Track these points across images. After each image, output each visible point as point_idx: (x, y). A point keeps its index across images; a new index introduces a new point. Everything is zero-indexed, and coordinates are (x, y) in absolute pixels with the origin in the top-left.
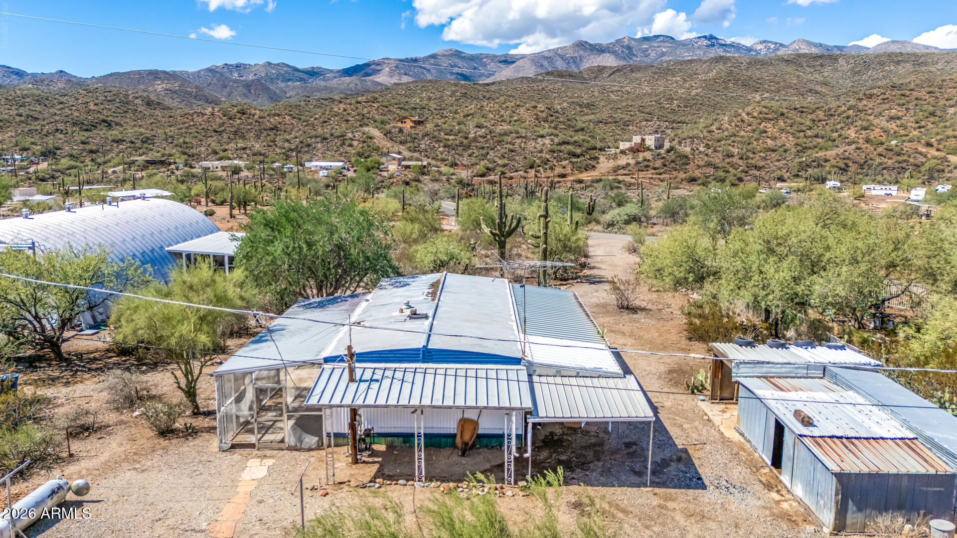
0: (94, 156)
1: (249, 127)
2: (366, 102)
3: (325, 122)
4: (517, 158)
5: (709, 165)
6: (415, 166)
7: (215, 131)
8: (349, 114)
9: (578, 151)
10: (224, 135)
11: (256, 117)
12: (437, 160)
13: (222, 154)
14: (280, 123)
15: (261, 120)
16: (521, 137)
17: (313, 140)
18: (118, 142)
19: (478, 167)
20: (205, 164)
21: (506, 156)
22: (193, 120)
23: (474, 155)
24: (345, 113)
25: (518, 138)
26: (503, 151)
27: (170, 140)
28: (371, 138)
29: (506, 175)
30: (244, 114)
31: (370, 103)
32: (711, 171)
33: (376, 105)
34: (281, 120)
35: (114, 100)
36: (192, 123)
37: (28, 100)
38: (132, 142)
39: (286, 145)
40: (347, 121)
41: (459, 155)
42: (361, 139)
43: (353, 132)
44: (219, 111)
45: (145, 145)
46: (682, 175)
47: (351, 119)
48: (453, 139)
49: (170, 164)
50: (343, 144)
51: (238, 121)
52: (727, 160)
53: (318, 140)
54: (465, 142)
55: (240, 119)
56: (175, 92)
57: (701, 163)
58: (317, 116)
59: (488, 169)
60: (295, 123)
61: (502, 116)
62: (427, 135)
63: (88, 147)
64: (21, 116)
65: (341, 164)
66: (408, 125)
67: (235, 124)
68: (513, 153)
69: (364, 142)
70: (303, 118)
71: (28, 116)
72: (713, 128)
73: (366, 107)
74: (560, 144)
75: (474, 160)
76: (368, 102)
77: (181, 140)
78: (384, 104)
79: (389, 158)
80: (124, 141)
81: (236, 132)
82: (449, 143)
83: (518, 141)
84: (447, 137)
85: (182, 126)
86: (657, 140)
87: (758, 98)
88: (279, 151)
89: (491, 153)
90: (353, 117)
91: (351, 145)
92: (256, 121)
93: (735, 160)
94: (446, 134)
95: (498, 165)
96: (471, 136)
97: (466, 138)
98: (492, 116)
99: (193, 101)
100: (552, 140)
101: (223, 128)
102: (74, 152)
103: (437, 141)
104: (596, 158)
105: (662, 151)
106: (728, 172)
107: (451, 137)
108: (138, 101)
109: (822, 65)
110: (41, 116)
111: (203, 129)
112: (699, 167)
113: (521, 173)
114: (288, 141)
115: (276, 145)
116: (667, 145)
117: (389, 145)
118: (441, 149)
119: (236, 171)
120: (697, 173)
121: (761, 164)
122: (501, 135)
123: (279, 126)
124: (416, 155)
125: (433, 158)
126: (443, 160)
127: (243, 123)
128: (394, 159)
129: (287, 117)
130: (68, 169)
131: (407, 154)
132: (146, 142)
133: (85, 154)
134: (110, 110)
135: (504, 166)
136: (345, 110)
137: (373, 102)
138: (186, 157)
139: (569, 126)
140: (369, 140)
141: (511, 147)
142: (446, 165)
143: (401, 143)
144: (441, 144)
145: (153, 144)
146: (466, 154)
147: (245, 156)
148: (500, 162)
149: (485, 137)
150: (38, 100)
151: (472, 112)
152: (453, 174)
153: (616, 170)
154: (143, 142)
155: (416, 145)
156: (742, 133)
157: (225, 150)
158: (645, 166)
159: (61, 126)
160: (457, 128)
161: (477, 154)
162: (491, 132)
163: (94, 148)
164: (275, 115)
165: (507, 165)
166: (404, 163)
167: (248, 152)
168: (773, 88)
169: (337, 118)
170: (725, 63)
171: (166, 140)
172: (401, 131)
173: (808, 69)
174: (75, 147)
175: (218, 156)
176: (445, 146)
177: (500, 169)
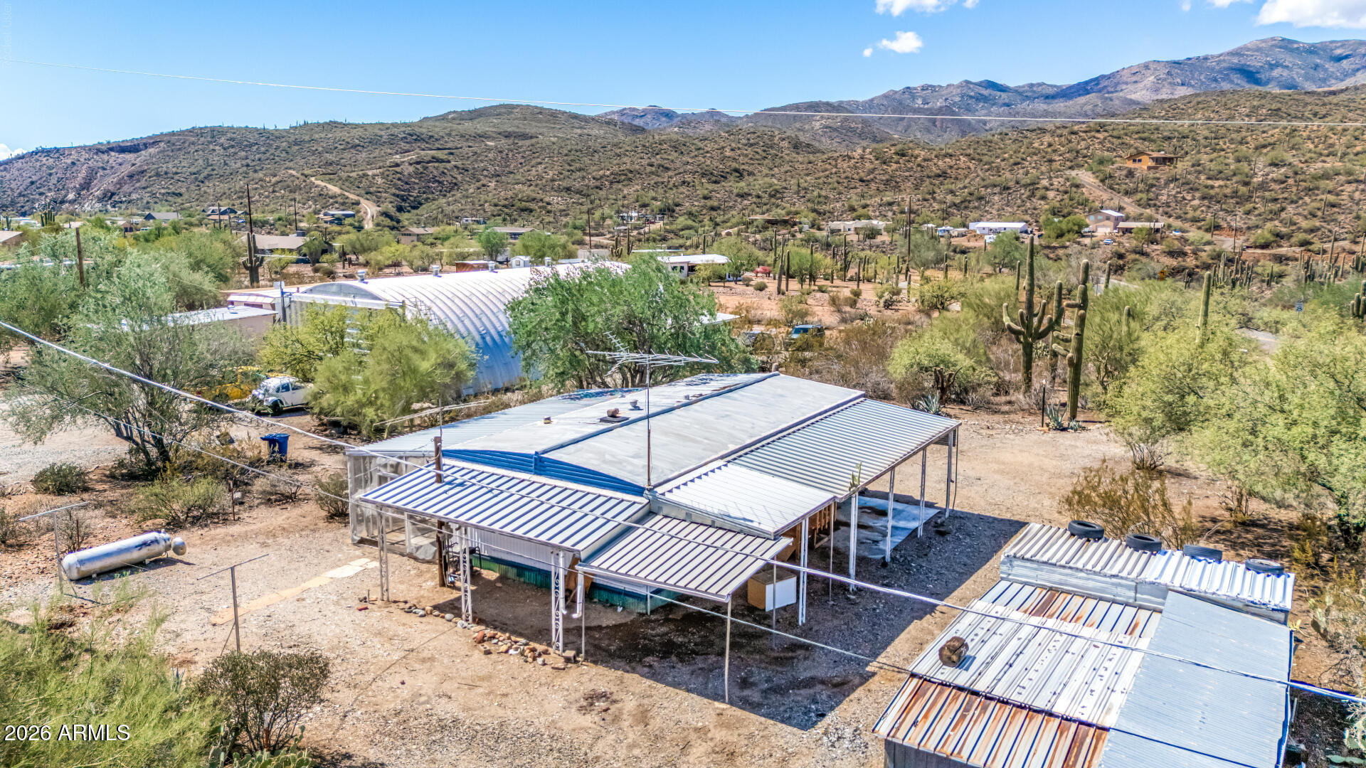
0: (714, 213)
1: (907, 174)
2: (1086, 132)
3: (1016, 164)
4: (1341, 218)
6: (1141, 230)
7: (862, 180)
8: (1055, 151)
10: (873, 186)
11: (919, 159)
12: (1185, 220)
13: (861, 211)
14: (951, 167)
15: (925, 164)
16: (1357, 181)
17: (989, 190)
18: (742, 196)
19: (1259, 231)
20: (836, 225)
21: (1319, 213)
22: (836, 166)
23: (1256, 212)
24: (1049, 150)
25: (1349, 182)
26: (1315, 205)
27: (802, 193)
28: (1077, 186)
29: (1311, 247)
30: (903, 155)
31: (1093, 134)
33: (1101, 136)
34: (952, 163)
35: (758, 143)
36: (834, 170)
37: (665, 146)
38: (759, 197)
39: (949, 197)
40: (1051, 161)
41: (1227, 211)
42: (1062, 189)
43: (1050, 178)
44: (871, 153)
45: (773, 200)
47: (1057, 158)
48: (1220, 187)
49: (795, 224)
50: (1033, 195)
51: (894, 166)
53: (997, 190)
54: (1243, 190)
55: (897, 162)
56: (835, 130)
58: (1006, 155)
59: (1279, 236)
60: (972, 166)
61: (1331, 146)
62: (1175, 180)
63: (709, 203)
64: (652, 166)
65: (1020, 225)
66: (1147, 162)
67: (890, 170)
68: (1335, 210)
69: (1066, 192)
70: (986, 159)
71: (660, 166)
73: (1084, 140)
75: (1253, 220)
76: (1090, 131)
77: (815, 193)
78: (1115, 133)
79: (1100, 217)
80: (750, 195)
81: (887, 181)
82: (1212, 192)
83: (1349, 188)
84: (1210, 182)
85: (821, 174)
88: (937, 207)
89: (1290, 209)
90: (1060, 155)
91: (1044, 198)
92: (919, 165)
94: (1209, 178)
95: (1299, 228)
96: (1257, 180)
97: (1246, 184)
98: (1311, 146)
99: (856, 140)
101: (872, 176)
102: (694, 209)
103: (1191, 189)
107: (1217, 183)
108: (785, 144)
110: (672, 166)
111: (847, 178)
114: (952, 192)
115: (934, 199)
117: (1105, 196)
118: (1196, 202)
119: (872, 233)
122: (1315, 178)
123: (949, 171)
124: (1148, 211)
125: (1178, 217)
126: (1195, 220)
127: (900, 168)
128: (1108, 218)
129: (963, 159)
130: (682, 230)
131: (1132, 209)
132: (773, 196)
133: (704, 211)
134: (746, 156)
135: (1312, 231)
136: (1050, 145)
137: (1098, 131)
138: (814, 215)
140: (1074, 189)
141: (1331, 198)
142: (1199, 228)
143: (1127, 193)
144: (1197, 195)
145: (782, 198)
146: (1240, 211)
147: (889, 214)
148: (1305, 224)
149: (1283, 182)
150: (674, 147)
151: (1271, 140)
152: (1209, 243)
154: (771, 196)
155: (1151, 195)
157: (865, 206)
159: (688, 178)
160: (1232, 167)
161: (1263, 210)
162: (1296, 173)
163: (716, 204)
164: (946, 156)
165: (1318, 229)
166: (1122, 225)
167: (895, 208)
169: (1035, 158)
171: (798, 193)
172: (1130, 174)
174: (696, 203)
175: (855, 214)
176: (1203, 198)
177: (1302, 236)
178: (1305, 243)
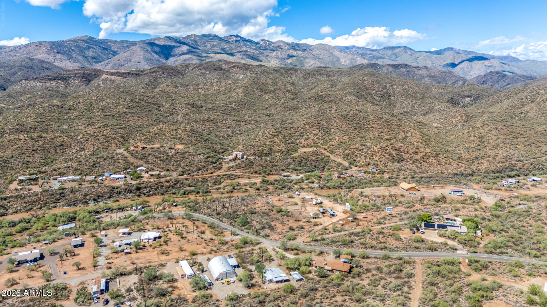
4: (193, 166)
5: (260, 165)
6: (156, 174)
9: (214, 161)
12: (160, 168)
15: (52, 140)
19: (178, 171)
21: (188, 165)
26: (186, 162)
28: (126, 158)
32: (261, 168)
34: (63, 140)
39: (87, 163)
41: (168, 165)
46: (252, 170)
50: (115, 162)
51: (41, 143)
52: (266, 163)
54: (168, 158)
57: (258, 164)
59: (183, 172)
61: (172, 135)
62: (150, 154)
65: (124, 176)
66: (139, 149)
68: (190, 163)
72: (257, 139)
74: (207, 158)
82: (162, 158)
83: (190, 157)
84: (159, 155)
86: (242, 155)
87: (267, 98)
88: (86, 167)
89: (181, 163)
91: (119, 162)
93: (268, 163)
96: (170, 154)
97: (168, 156)
100: (204, 156)
101: (36, 148)
104: (221, 163)
105: (244, 160)
106: (266, 168)
107: (161, 155)
109: (291, 74)
112: (257, 166)
113: (196, 173)
116: (245, 157)
117: (135, 161)
118: (159, 162)
120: (257, 169)
121: (276, 164)
122: (182, 154)
126: (162, 168)
128: (143, 170)
129: (65, 138)
131: (145, 165)
135: (189, 170)
139: (201, 138)
144: (158, 159)
146: (171, 164)
147: (71, 171)
148: (186, 168)
149: (176, 155)
152: (170, 176)
153: (229, 168)
156: (268, 143)
158: (239, 166)
161: (176, 164)
166: (150, 173)
168: (272, 89)
170: (250, 71)
172: (137, 152)
173: (286, 76)
176: (161, 160)
177: (187, 172)
178: (189, 174)
